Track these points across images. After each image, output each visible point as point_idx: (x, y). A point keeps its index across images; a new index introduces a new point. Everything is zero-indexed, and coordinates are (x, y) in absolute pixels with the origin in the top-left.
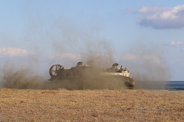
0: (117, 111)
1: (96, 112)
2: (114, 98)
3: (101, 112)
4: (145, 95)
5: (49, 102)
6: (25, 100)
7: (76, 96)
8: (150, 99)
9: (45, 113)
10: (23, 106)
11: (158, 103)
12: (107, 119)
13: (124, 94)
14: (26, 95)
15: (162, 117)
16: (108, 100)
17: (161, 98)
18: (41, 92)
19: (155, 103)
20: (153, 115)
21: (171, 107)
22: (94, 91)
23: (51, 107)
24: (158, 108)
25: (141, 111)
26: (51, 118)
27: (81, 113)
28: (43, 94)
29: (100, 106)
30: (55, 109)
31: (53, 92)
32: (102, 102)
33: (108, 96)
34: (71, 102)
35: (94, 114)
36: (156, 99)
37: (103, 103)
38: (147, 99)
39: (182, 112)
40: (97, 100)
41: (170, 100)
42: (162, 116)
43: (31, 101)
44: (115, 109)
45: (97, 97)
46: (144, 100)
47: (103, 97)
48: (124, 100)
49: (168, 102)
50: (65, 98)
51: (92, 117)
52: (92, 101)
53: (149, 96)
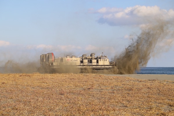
0: (80, 90)
1: (63, 91)
2: (77, 80)
3: (67, 91)
4: (102, 78)
5: (26, 84)
6: (6, 82)
7: (47, 78)
8: (106, 81)
9: (22, 92)
10: (4, 86)
11: (112, 84)
12: (72, 96)
13: (85, 77)
14: (7, 78)
15: (115, 95)
16: (73, 82)
17: (114, 80)
18: (19, 75)
19: (110, 84)
20: (108, 93)
21: (122, 87)
22: (61, 75)
23: (27, 87)
24: (112, 88)
25: (98, 91)
26: (27, 96)
27: (51, 92)
28: (21, 77)
29: (67, 87)
30: (30, 89)
31: (28, 75)
32: (68, 84)
33: (73, 79)
34: (43, 83)
35: (61, 93)
36: (110, 81)
38: (103, 81)
39: (130, 92)
40: (64, 82)
41: (121, 82)
42: (115, 94)
43: (11, 82)
44: (78, 89)
45: (64, 79)
46: (101, 82)
47: (69, 80)
48: (86, 82)
49: (120, 84)
50: (38, 80)
51: (60, 95)
52: (60, 82)
53: (105, 79)
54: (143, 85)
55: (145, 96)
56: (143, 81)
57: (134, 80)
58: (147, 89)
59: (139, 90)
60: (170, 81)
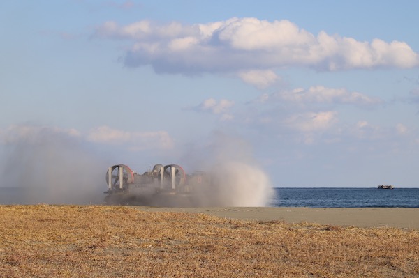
0: (66, 252)
1: (18, 254)
2: (59, 223)
3: (29, 254)
4: (131, 217)
8: (143, 225)
11: (159, 233)
12: (42, 269)
13: (82, 216)
15: (165, 264)
16: (46, 227)
17: (165, 223)
19: (151, 234)
20: (146, 259)
21: (186, 243)
24: (158, 244)
25: (120, 252)
32: (31, 233)
33: (47, 220)
35: (12, 260)
36: (154, 226)
37: (34, 234)
38: (135, 226)
39: (208, 254)
40: (20, 228)
41: (184, 226)
42: (167, 261)
44: (62, 248)
45: (21, 222)
46: (127, 228)
47: (36, 222)
48: (84, 227)
49: (181, 232)
51: (6, 266)
52: (8, 229)
53: (140, 220)
54: (243, 235)
55: (249, 264)
56: (245, 226)
57: (218, 223)
58: (253, 246)
59: (233, 248)
60: (316, 224)
